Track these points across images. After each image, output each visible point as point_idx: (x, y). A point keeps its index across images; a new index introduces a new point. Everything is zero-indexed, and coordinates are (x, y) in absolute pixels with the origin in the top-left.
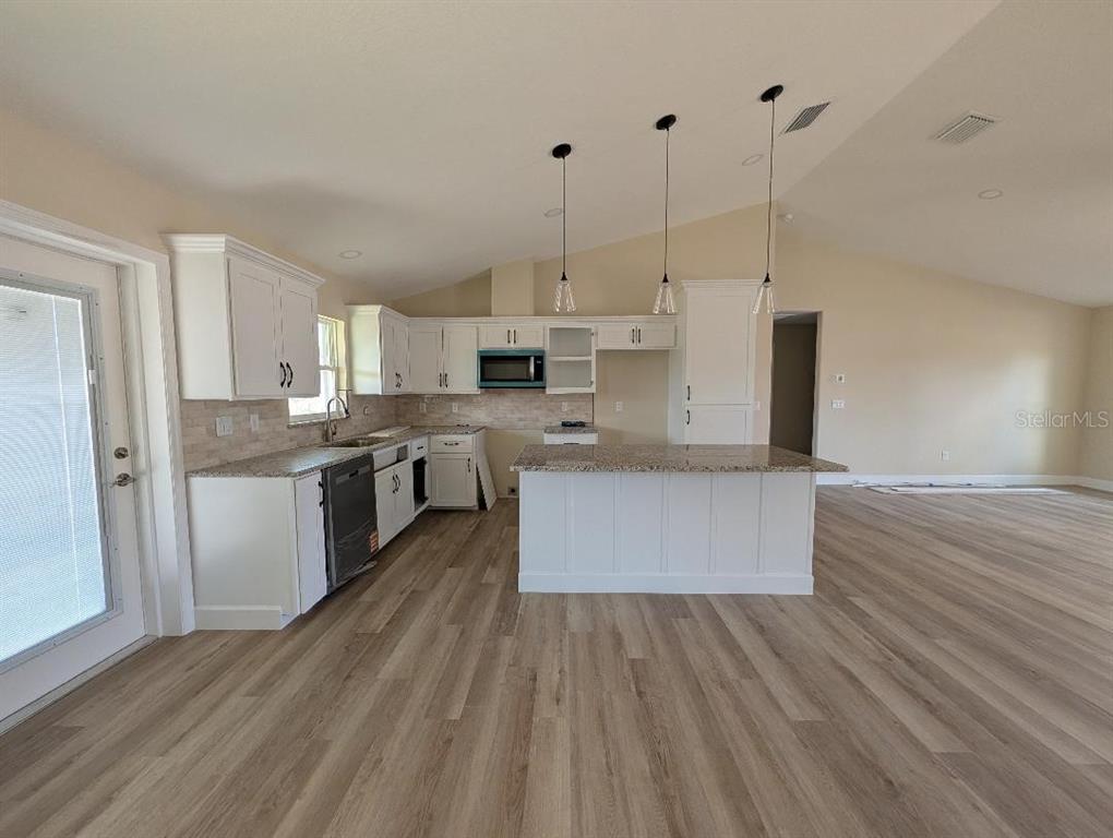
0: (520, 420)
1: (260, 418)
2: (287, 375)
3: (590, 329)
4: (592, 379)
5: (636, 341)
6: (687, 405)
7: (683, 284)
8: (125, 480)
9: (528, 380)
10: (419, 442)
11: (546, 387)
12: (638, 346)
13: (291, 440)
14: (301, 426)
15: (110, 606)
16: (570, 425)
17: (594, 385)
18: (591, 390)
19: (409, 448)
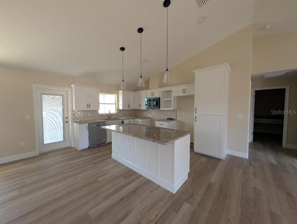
0: (158, 117)
1: (91, 113)
2: (88, 106)
3: (171, 90)
4: (172, 106)
5: (184, 93)
6: (195, 115)
7: (194, 72)
8: (67, 122)
9: (155, 106)
10: (129, 120)
11: (160, 108)
12: (185, 95)
13: (99, 118)
14: (102, 115)
15: (64, 140)
16: (170, 119)
17: (172, 107)
18: (172, 109)
19: (125, 121)
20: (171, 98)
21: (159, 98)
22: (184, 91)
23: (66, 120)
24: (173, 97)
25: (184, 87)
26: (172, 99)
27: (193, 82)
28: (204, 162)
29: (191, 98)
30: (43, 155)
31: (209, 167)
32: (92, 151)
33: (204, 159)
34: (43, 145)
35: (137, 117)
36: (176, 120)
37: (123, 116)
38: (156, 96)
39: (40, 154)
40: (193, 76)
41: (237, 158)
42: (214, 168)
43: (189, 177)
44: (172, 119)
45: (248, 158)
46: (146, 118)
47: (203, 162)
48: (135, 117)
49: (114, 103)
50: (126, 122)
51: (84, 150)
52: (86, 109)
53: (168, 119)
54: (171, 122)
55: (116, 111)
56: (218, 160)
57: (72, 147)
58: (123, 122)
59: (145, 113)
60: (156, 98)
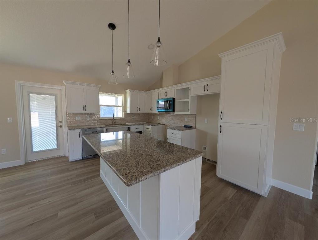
1: (90, 117)
2: (84, 108)
3: (189, 88)
4: (190, 109)
5: (206, 90)
6: (220, 122)
7: (220, 56)
8: (61, 126)
9: (167, 109)
10: (137, 127)
11: (174, 112)
12: (207, 93)
13: (100, 122)
14: (104, 120)
15: (57, 147)
16: (186, 127)
17: (189, 111)
18: (189, 113)
19: (131, 128)
20: (189, 98)
21: (174, 99)
22: (206, 88)
23: (60, 124)
24: (191, 96)
25: (206, 82)
26: (189, 100)
27: (219, 73)
28: (230, 197)
29: (216, 97)
30: (28, 165)
31: (237, 211)
32: (84, 164)
33: (230, 193)
34: (32, 153)
35: (149, 123)
36: (195, 129)
37: (131, 121)
38: (170, 96)
39: (26, 163)
40: (219, 62)
41: (289, 195)
42: (247, 215)
43: (197, 228)
44: (190, 127)
45: (311, 198)
46: (159, 124)
47: (229, 199)
48: (147, 122)
49: (121, 105)
50: (133, 129)
51: (74, 161)
52: (81, 111)
53: (185, 127)
54: (189, 130)
55: (123, 115)
56: (256, 196)
57: (66, 156)
58: (129, 129)
59: (158, 118)
60: (170, 98)
